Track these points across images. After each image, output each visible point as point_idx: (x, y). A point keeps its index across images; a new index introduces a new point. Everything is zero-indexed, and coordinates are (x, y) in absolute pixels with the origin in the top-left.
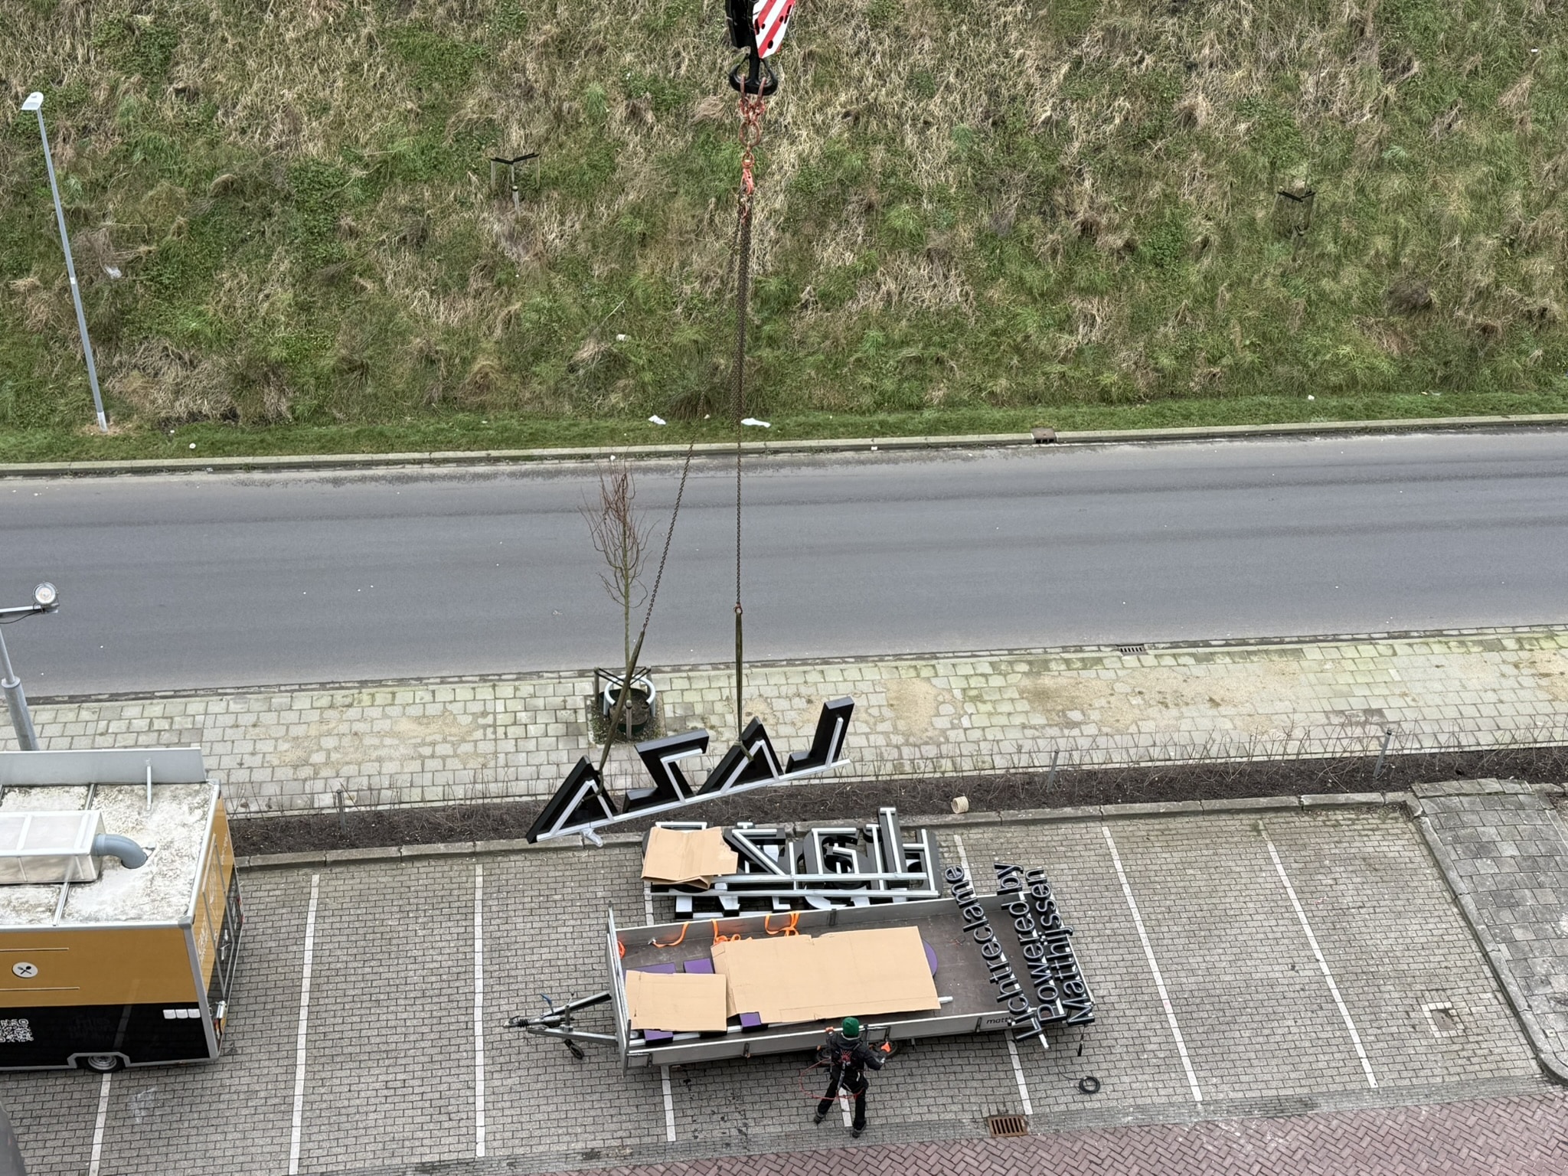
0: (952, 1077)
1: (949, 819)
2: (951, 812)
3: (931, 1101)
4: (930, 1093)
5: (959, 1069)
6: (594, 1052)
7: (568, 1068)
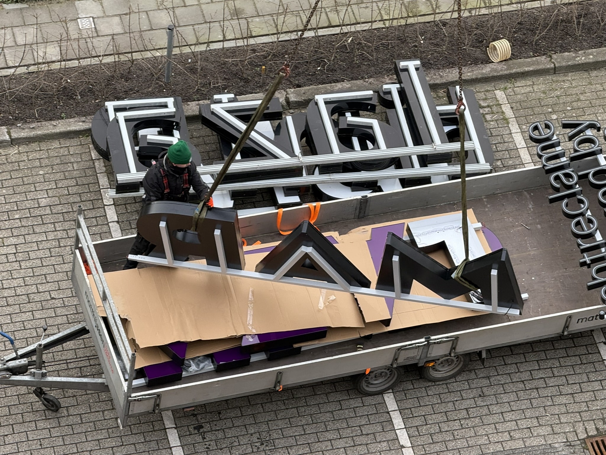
0: (534, 394)
1: (486, 70)
2: (488, 61)
3: (512, 425)
4: (509, 416)
5: (541, 383)
6: (73, 401)
7: (41, 425)
